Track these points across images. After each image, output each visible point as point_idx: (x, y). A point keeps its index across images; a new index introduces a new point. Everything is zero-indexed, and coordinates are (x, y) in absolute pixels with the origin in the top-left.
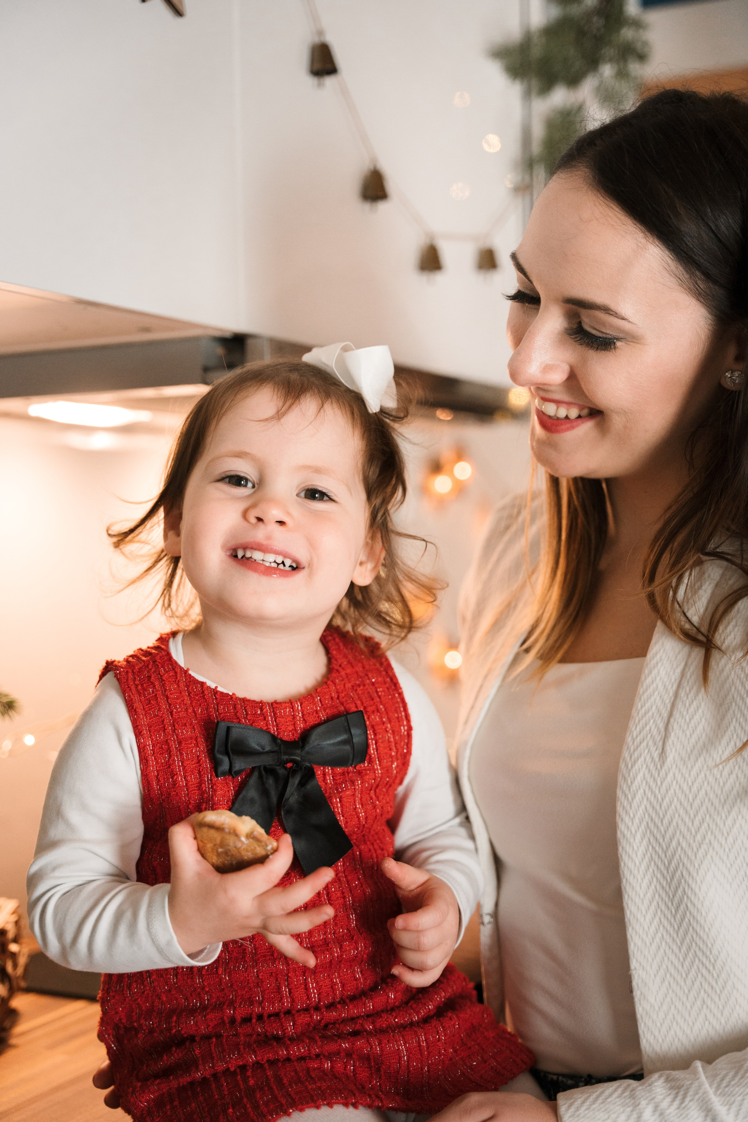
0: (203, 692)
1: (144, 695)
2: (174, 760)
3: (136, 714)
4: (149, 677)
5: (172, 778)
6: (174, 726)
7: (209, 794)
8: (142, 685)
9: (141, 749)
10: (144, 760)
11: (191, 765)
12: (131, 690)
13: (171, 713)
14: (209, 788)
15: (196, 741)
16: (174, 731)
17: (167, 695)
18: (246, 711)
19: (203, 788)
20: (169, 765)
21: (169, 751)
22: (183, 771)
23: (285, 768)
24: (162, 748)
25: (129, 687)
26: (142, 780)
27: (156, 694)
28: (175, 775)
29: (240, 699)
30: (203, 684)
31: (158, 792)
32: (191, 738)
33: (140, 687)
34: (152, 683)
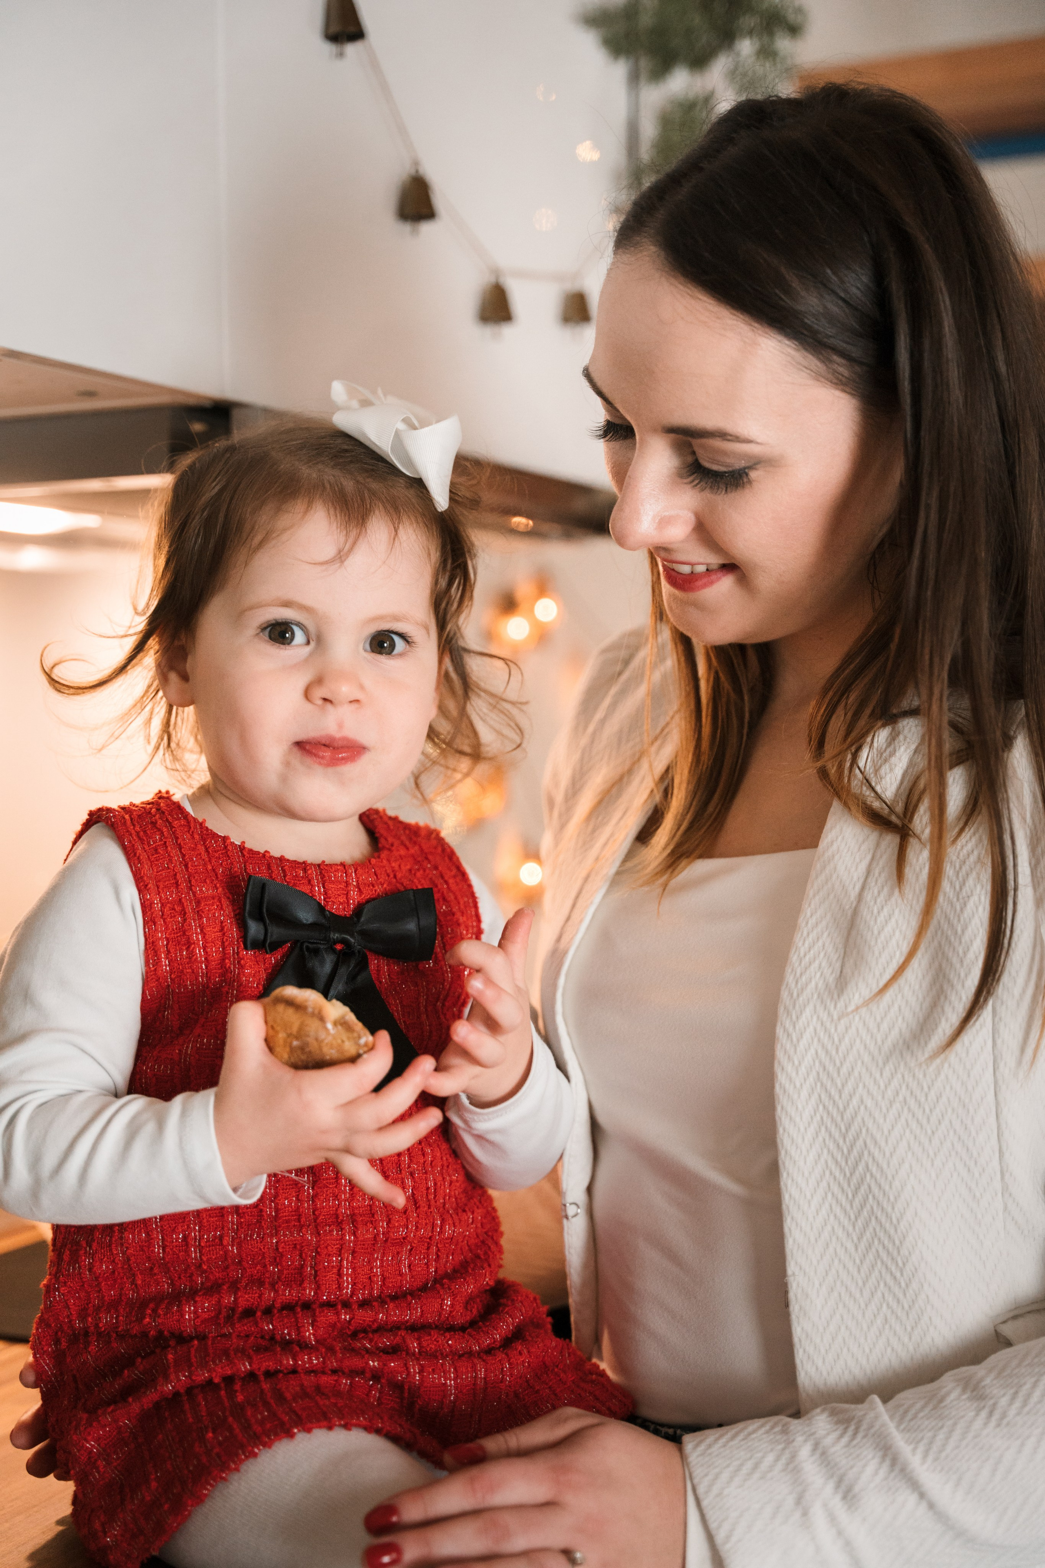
0: (226, 847)
1: (149, 843)
2: (190, 925)
3: (139, 862)
4: (154, 824)
5: (187, 949)
6: (190, 881)
7: (235, 972)
8: (145, 832)
9: (146, 907)
10: (149, 921)
11: (213, 933)
12: (131, 835)
13: (186, 866)
14: (234, 966)
15: (220, 902)
16: (190, 888)
17: (180, 844)
18: (284, 871)
19: (226, 965)
20: (183, 931)
21: (183, 913)
22: (202, 940)
23: (334, 951)
24: (174, 909)
25: (128, 831)
26: (146, 949)
27: (165, 842)
28: (192, 944)
29: (276, 858)
30: (225, 839)
31: (166, 969)
32: (213, 898)
33: (142, 833)
34: (159, 830)
